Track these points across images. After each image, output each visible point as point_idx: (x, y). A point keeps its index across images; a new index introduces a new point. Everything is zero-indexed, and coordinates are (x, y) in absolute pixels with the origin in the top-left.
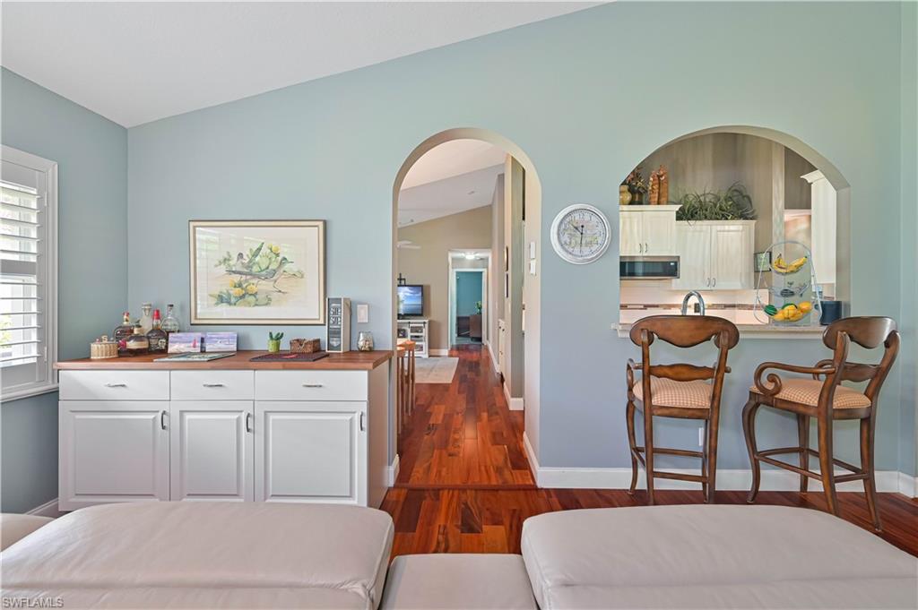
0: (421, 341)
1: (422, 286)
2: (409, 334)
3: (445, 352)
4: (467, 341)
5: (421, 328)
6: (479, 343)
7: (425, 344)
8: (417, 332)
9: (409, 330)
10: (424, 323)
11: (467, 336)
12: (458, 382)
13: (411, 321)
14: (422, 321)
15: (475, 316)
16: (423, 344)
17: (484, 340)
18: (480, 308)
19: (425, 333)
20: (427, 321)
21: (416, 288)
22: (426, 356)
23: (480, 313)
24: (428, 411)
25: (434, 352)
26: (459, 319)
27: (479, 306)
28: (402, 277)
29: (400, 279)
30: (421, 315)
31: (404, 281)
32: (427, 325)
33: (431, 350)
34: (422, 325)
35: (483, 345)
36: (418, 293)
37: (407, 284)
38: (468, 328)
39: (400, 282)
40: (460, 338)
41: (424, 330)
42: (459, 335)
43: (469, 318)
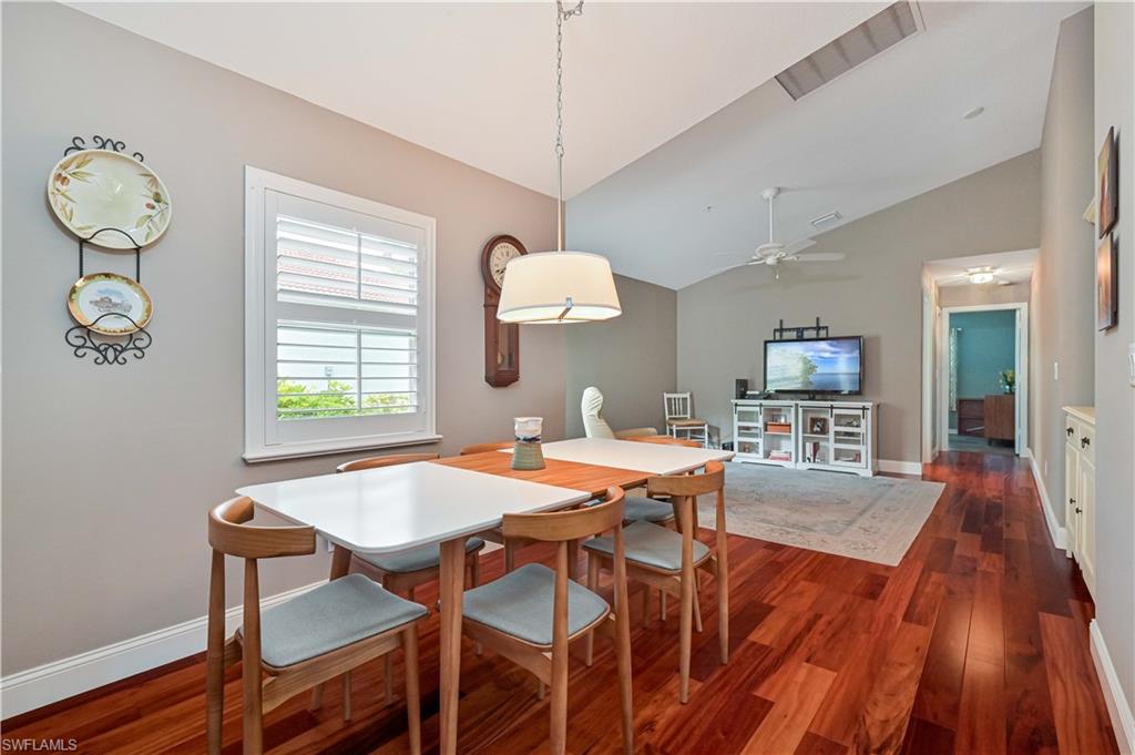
0: (858, 442)
1: (858, 338)
2: (832, 428)
3: (913, 468)
4: (976, 446)
5: (857, 417)
7: (865, 449)
8: (850, 425)
9: (831, 421)
10: (864, 409)
11: (979, 434)
12: (919, 566)
13: (835, 404)
14: (860, 404)
15: (998, 399)
16: (861, 448)
17: (1021, 448)
18: (1011, 383)
19: (865, 427)
20: (869, 405)
21: (846, 344)
22: (869, 473)
23: (1012, 393)
24: (759, 693)
25: (886, 465)
26: (960, 402)
27: (1009, 380)
28: (821, 325)
29: (818, 328)
30: (857, 393)
31: (825, 332)
32: (869, 412)
33: (880, 461)
34: (860, 412)
35: (1016, 459)
36: (851, 351)
37: (830, 336)
38: (981, 420)
39: (818, 334)
40: (963, 438)
41: (863, 421)
42: (962, 432)
43: (982, 401)
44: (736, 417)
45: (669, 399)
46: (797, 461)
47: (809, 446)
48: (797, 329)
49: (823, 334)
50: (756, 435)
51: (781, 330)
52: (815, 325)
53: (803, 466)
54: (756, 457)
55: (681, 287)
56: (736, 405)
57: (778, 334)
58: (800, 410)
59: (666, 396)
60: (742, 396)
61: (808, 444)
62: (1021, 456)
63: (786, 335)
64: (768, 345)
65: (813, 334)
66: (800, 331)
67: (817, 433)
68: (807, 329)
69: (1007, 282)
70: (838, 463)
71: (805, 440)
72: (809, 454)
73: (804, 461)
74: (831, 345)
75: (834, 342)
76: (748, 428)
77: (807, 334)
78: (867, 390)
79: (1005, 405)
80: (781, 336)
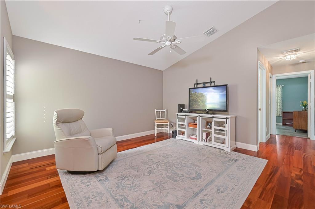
0: (224, 135)
1: (226, 85)
2: (213, 127)
5: (224, 123)
6: (303, 136)
7: (228, 138)
8: (221, 126)
9: (213, 124)
10: (227, 119)
13: (214, 116)
14: (225, 116)
15: (299, 113)
16: (226, 137)
17: (311, 135)
18: (306, 106)
19: (228, 127)
20: (229, 117)
22: (228, 150)
23: (306, 110)
26: (284, 113)
27: (304, 105)
28: (212, 81)
29: (211, 82)
30: (225, 111)
31: (214, 83)
32: (229, 120)
33: (237, 143)
34: (225, 120)
35: (308, 140)
36: (222, 92)
37: (216, 85)
38: (292, 120)
39: (211, 85)
40: (284, 127)
41: (226, 125)
42: (284, 124)
43: (292, 113)
44: (177, 120)
45: (157, 112)
46: (199, 140)
47: (205, 134)
48: (203, 83)
49: (213, 84)
50: (184, 128)
51: (197, 84)
52: (210, 81)
53: (201, 143)
54: (184, 137)
55: (164, 70)
56: (178, 115)
57: (196, 85)
58: (201, 118)
59: (156, 110)
60: (181, 111)
61: (204, 133)
62: (311, 139)
63: (199, 86)
64: (190, 90)
65: (208, 85)
66: (204, 84)
67: (208, 128)
68: (207, 83)
69: (304, 61)
70: (215, 143)
71: (203, 131)
72: (204, 137)
73: (202, 141)
74: (214, 89)
75: (215, 88)
76: (182, 125)
77: (207, 85)
78: (230, 109)
79: (303, 115)
80: (197, 86)
